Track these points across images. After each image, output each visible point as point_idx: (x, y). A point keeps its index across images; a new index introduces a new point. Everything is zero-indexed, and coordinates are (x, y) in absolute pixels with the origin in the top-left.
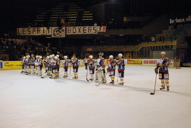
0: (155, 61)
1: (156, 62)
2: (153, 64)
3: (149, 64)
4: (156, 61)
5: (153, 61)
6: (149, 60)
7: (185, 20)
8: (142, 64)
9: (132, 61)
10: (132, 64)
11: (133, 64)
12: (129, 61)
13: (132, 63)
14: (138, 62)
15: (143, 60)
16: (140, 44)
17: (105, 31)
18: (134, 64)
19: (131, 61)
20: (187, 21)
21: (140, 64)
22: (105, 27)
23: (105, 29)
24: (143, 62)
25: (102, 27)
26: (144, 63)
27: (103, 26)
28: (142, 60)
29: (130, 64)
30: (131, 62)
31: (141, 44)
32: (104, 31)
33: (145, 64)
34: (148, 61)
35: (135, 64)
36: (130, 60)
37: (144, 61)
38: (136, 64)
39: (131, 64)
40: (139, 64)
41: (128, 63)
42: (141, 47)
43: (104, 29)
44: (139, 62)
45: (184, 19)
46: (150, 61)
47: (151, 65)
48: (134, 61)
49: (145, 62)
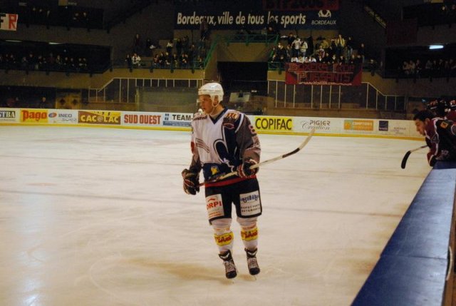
0: (155, 116)
1: (157, 119)
2: (150, 123)
3: (139, 125)
4: (159, 117)
5: (151, 116)
6: (139, 113)
7: (215, 20)
8: (119, 123)
9: (92, 115)
10: (92, 122)
11: (95, 123)
12: (84, 116)
13: (90, 120)
14: (108, 119)
15: (123, 114)
16: (108, 71)
17: (14, 29)
18: (97, 122)
19: (89, 116)
20: (219, 22)
21: (114, 123)
22: (13, 18)
23: (16, 24)
24: (122, 119)
25: (5, 16)
26: (125, 122)
27: (7, 15)
28: (120, 113)
29: (85, 122)
30: (89, 118)
31: (111, 71)
32: (10, 27)
33: (128, 125)
34: (136, 116)
35: (100, 123)
36: (87, 114)
37: (126, 116)
38: (103, 122)
39: (89, 122)
40: (111, 123)
41: (80, 121)
42: (112, 80)
43: (11, 21)
44: (111, 117)
45: (212, 18)
46: (141, 116)
47: (144, 125)
48: (97, 116)
49: (129, 119)
